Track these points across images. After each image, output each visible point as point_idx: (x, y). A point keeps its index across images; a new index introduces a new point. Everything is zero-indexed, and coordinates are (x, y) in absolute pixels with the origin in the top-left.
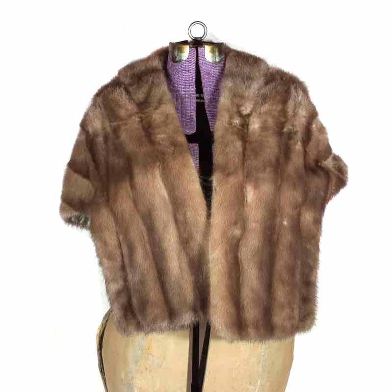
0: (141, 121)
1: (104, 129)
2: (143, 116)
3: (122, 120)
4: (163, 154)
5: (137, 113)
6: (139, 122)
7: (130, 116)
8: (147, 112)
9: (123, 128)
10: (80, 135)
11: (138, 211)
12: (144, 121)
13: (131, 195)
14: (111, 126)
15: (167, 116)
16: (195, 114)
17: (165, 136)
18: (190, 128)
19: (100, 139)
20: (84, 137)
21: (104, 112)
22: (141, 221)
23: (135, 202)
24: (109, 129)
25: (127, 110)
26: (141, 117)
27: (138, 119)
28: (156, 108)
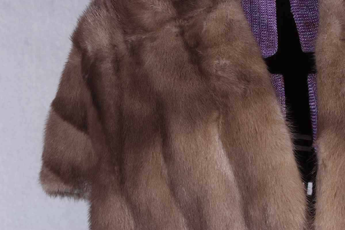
0: (182, 34)
1: (114, 46)
2: (185, 23)
3: (146, 30)
4: (225, 95)
5: (174, 19)
6: (177, 36)
7: (162, 24)
8: (192, 17)
9: (148, 45)
10: (71, 56)
11: (178, 201)
12: (187, 34)
13: (165, 172)
14: (126, 42)
15: (230, 25)
16: (275, 21)
17: (228, 62)
18: (268, 47)
19: (107, 66)
20: (78, 60)
21: (115, 17)
22: (182, 220)
23: (173, 187)
24: (122, 47)
25: (156, 13)
26: (181, 27)
27: (175, 30)
28: (209, 10)
